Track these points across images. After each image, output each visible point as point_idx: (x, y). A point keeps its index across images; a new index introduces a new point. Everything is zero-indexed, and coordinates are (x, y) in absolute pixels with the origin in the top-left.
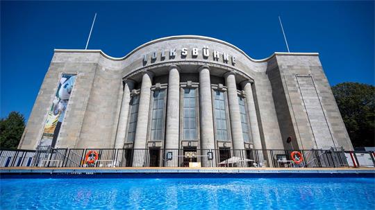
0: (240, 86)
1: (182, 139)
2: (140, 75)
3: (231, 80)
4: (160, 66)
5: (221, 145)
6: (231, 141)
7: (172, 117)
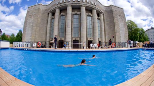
0: (98, 15)
1: (73, 37)
2: (55, 10)
3: (95, 12)
4: (63, 6)
5: (89, 39)
6: (93, 38)
7: (68, 27)
